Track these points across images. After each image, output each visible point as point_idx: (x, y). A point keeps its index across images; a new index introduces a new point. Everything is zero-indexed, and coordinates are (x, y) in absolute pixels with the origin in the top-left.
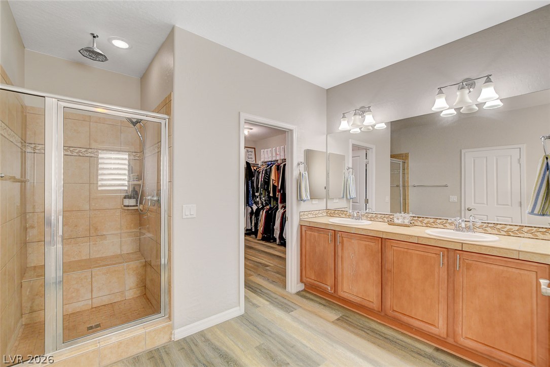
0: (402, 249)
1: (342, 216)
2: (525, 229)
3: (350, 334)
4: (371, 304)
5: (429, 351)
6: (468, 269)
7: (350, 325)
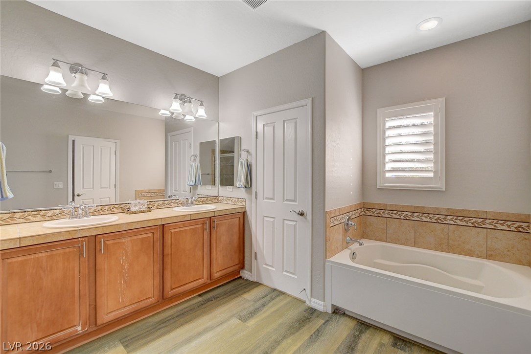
0: (179, 229)
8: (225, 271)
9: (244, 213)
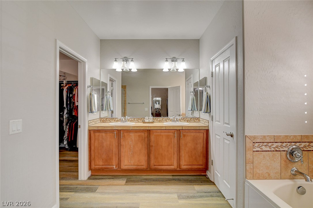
0: (158, 134)
1: (112, 121)
2: (192, 119)
3: (138, 186)
4: (142, 166)
5: (171, 177)
6: (184, 137)
7: (135, 182)
8: (190, 166)
9: (207, 131)
